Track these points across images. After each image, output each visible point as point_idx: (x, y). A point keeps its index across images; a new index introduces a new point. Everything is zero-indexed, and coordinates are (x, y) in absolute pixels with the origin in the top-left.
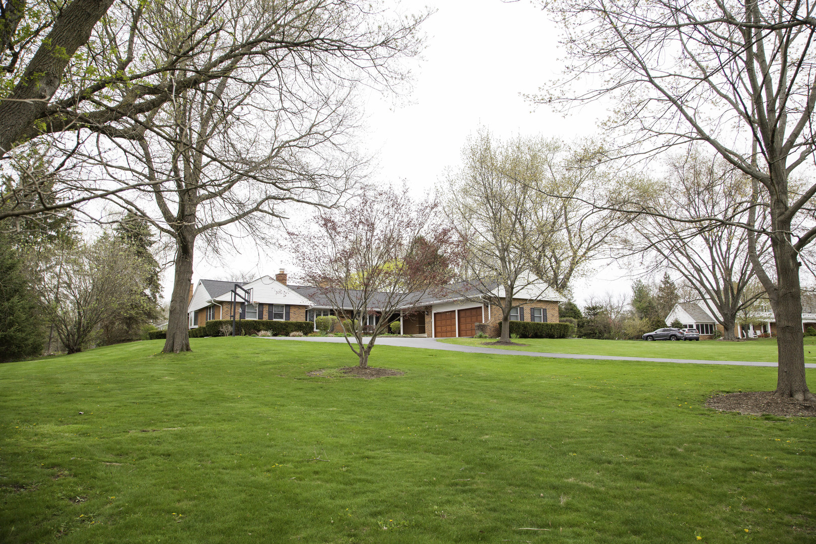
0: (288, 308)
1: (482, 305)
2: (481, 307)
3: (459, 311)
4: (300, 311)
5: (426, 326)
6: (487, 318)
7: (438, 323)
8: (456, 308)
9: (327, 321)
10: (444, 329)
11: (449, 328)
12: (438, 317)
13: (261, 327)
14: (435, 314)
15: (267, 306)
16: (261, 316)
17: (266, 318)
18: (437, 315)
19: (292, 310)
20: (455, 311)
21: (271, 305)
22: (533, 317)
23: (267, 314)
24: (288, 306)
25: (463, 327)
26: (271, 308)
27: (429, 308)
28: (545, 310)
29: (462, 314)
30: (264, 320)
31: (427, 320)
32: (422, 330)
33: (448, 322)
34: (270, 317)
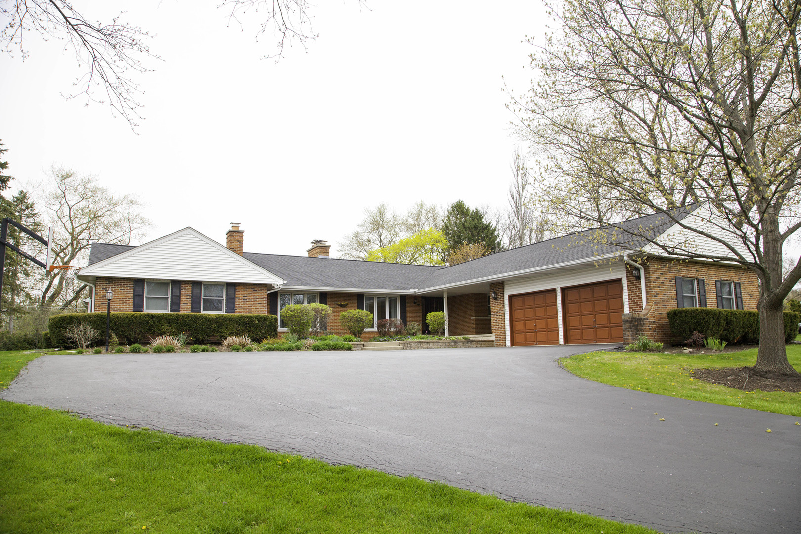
0: (231, 291)
1: (622, 275)
2: (619, 281)
3: (563, 290)
4: (256, 294)
5: (493, 319)
6: (636, 302)
7: (518, 314)
8: (558, 285)
9: (303, 313)
10: (531, 325)
11: (541, 324)
12: (517, 303)
13: (165, 327)
14: (511, 297)
15: (189, 288)
16: (176, 306)
17: (186, 309)
18: (515, 300)
19: (240, 294)
20: (554, 290)
21: (197, 284)
22: (720, 300)
23: (189, 302)
24: (232, 287)
25: (574, 322)
26: (197, 289)
27: (498, 286)
28: (737, 285)
29: (571, 296)
30: (182, 313)
31: (494, 307)
32: (486, 328)
33: (540, 312)
34: (195, 306)
